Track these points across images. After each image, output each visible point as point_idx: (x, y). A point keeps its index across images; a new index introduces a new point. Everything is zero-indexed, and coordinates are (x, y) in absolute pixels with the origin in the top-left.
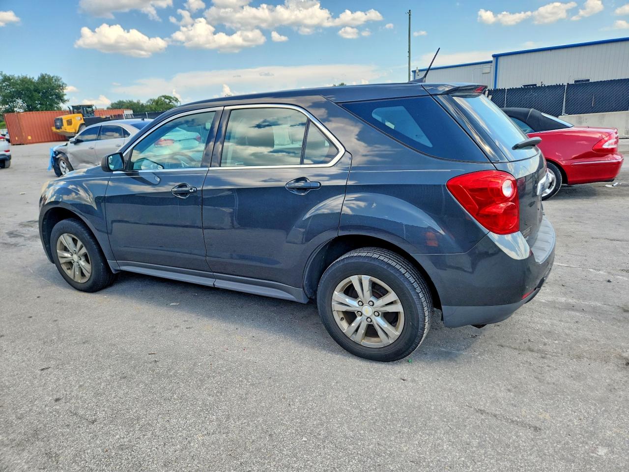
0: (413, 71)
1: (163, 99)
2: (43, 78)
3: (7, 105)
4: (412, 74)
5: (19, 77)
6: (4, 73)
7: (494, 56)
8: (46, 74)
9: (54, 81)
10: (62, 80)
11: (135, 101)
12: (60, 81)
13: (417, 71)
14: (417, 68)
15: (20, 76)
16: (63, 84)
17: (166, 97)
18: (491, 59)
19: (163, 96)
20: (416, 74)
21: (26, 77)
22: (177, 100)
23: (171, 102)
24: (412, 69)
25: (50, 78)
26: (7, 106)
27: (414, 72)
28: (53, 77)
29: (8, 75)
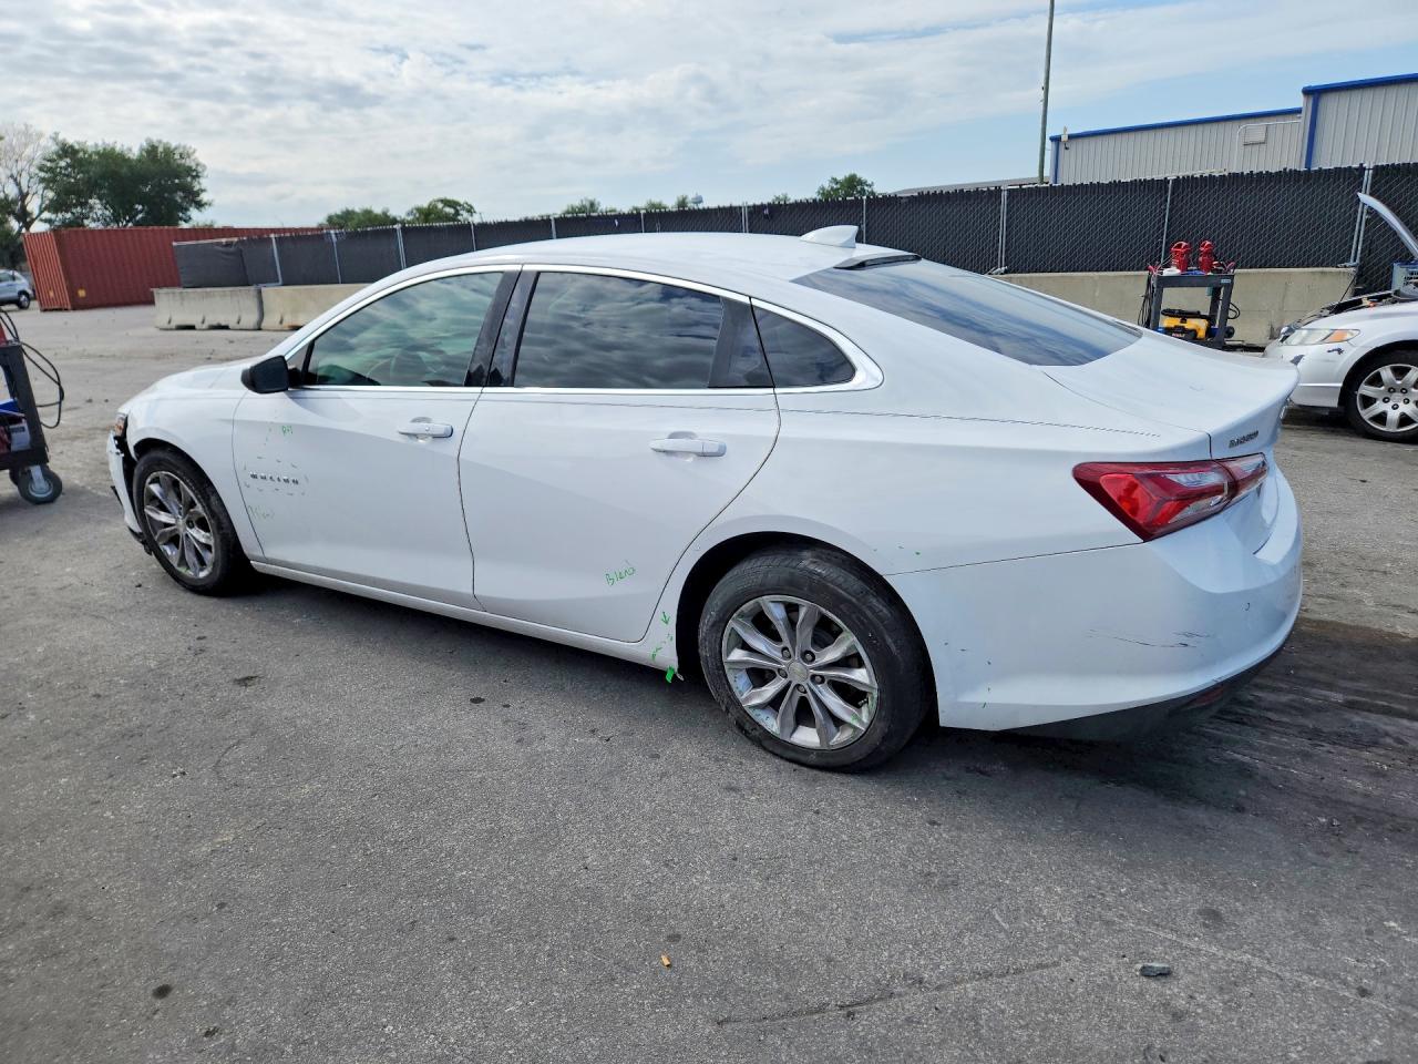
0: (1052, 139)
1: (440, 206)
2: (152, 151)
3: (66, 211)
4: (1049, 144)
5: (96, 145)
6: (61, 137)
7: (1307, 92)
8: (160, 142)
9: (177, 156)
10: (197, 155)
11: (378, 210)
12: (193, 157)
13: (1064, 138)
14: (1065, 129)
15: (100, 143)
16: (197, 165)
17: (448, 203)
18: (1299, 101)
19: (442, 201)
20: (1062, 147)
21: (113, 149)
22: (470, 210)
23: (457, 213)
24: (1049, 134)
25: (169, 152)
26: (69, 215)
27: (1056, 140)
28: (176, 148)
29: (70, 141)
